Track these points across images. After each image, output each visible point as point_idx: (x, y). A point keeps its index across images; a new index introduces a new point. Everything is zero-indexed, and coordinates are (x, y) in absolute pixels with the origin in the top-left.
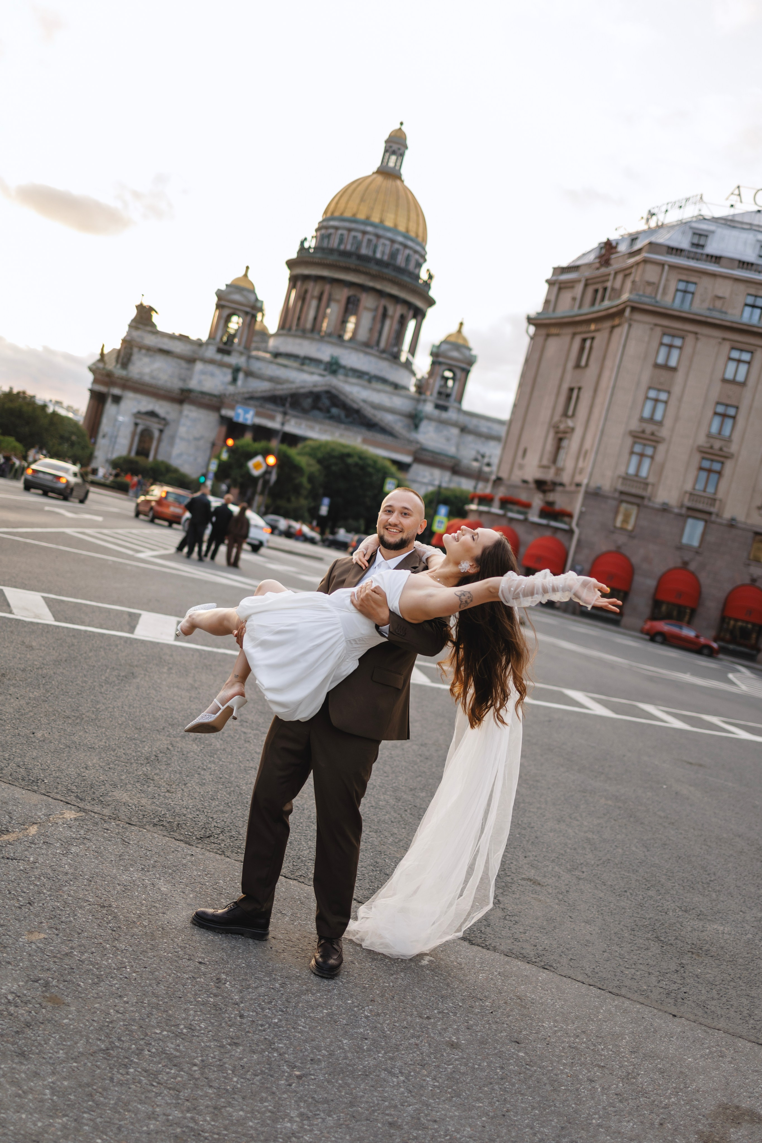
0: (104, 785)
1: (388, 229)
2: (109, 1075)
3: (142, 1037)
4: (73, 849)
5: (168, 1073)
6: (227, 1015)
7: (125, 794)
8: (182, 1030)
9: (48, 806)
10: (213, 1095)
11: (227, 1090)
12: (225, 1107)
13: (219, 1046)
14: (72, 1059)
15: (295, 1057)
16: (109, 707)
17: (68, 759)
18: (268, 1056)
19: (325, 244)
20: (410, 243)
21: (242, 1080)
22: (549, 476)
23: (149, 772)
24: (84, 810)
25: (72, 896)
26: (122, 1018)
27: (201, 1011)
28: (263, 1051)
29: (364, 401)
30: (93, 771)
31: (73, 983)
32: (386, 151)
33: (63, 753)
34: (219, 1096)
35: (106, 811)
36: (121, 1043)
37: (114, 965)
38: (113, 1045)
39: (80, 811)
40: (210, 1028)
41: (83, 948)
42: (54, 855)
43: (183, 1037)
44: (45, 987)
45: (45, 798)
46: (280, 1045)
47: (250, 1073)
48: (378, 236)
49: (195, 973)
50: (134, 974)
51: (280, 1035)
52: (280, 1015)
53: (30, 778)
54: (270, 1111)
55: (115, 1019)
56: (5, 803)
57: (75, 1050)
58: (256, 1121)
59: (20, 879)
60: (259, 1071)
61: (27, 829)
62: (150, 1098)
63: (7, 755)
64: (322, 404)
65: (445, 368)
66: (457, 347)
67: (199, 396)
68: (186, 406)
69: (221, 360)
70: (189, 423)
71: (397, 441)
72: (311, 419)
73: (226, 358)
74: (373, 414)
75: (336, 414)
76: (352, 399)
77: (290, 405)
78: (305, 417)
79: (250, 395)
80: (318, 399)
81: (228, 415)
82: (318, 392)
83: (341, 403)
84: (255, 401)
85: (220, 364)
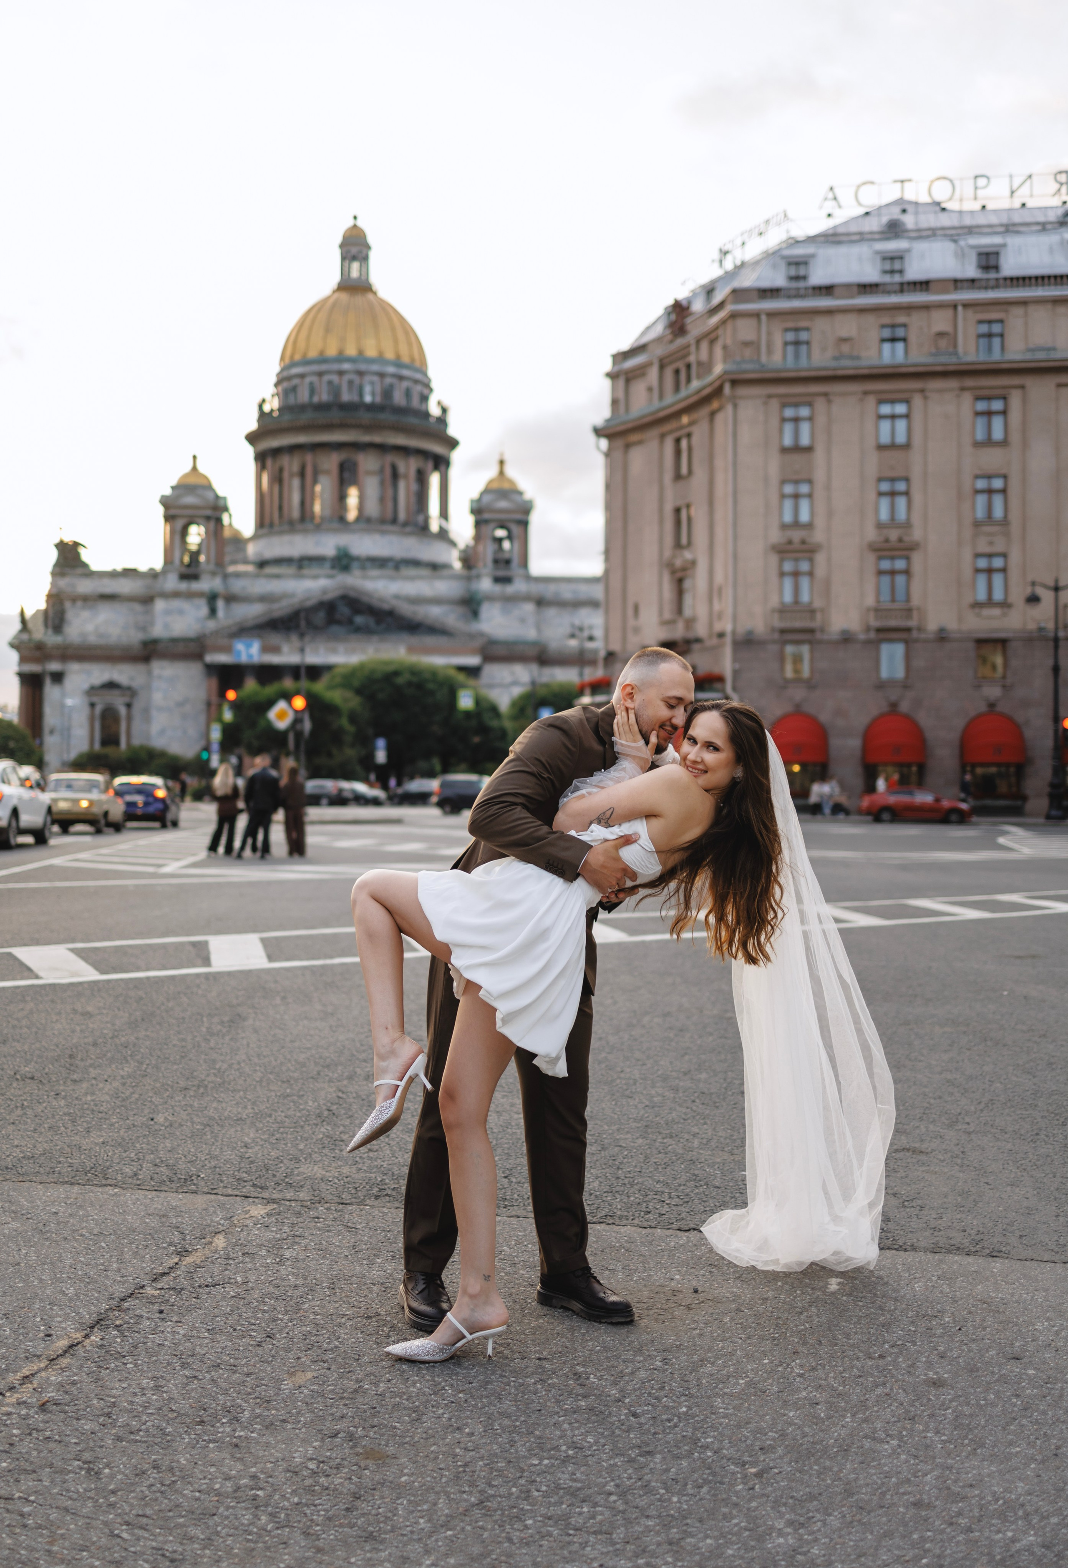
0: (282, 1162)
1: (371, 361)
2: (504, 1535)
3: (518, 1475)
4: (287, 1254)
5: (580, 1514)
6: (615, 1418)
7: (316, 1168)
8: (565, 1452)
9: (222, 1206)
10: (658, 1528)
11: (672, 1516)
12: (683, 1538)
13: (628, 1461)
14: (442, 1526)
15: (738, 1451)
16: (233, 1064)
17: (217, 1141)
18: (700, 1458)
19: (292, 400)
20: (406, 372)
21: (685, 1498)
22: (678, 632)
23: (331, 1133)
24: (274, 1201)
25: (320, 1314)
26: (477, 1455)
27: (577, 1422)
28: (690, 1453)
29: (397, 597)
30: (257, 1148)
31: (386, 1426)
32: (343, 259)
33: (205, 1134)
34: (667, 1527)
35: (303, 1195)
36: (495, 1489)
37: (427, 1390)
38: (486, 1495)
39: (268, 1202)
40: (602, 1441)
41: (372, 1377)
42: (267, 1266)
43: (574, 1461)
44: (351, 1441)
45: (213, 1197)
46: (709, 1440)
47: (689, 1486)
48: (361, 374)
49: (540, 1374)
50: (460, 1395)
51: (702, 1427)
52: (685, 1401)
53: (180, 1176)
54: (746, 1529)
55: (468, 1460)
56: (164, 1216)
57: (439, 1514)
58: (735, 1547)
59: (238, 1309)
60: (700, 1481)
61: (211, 1243)
62: (576, 1552)
63: (132, 1155)
64: (339, 615)
65: (494, 526)
66: (503, 495)
67: (170, 646)
68: (155, 663)
69: (189, 589)
70: (164, 685)
71: (454, 639)
72: (331, 638)
73: (194, 585)
74: (413, 611)
75: (363, 624)
76: (379, 598)
77: (296, 627)
78: (322, 638)
79: (239, 627)
80: (332, 609)
81: (216, 662)
82: (330, 601)
83: (365, 607)
84: (247, 632)
85: (188, 595)
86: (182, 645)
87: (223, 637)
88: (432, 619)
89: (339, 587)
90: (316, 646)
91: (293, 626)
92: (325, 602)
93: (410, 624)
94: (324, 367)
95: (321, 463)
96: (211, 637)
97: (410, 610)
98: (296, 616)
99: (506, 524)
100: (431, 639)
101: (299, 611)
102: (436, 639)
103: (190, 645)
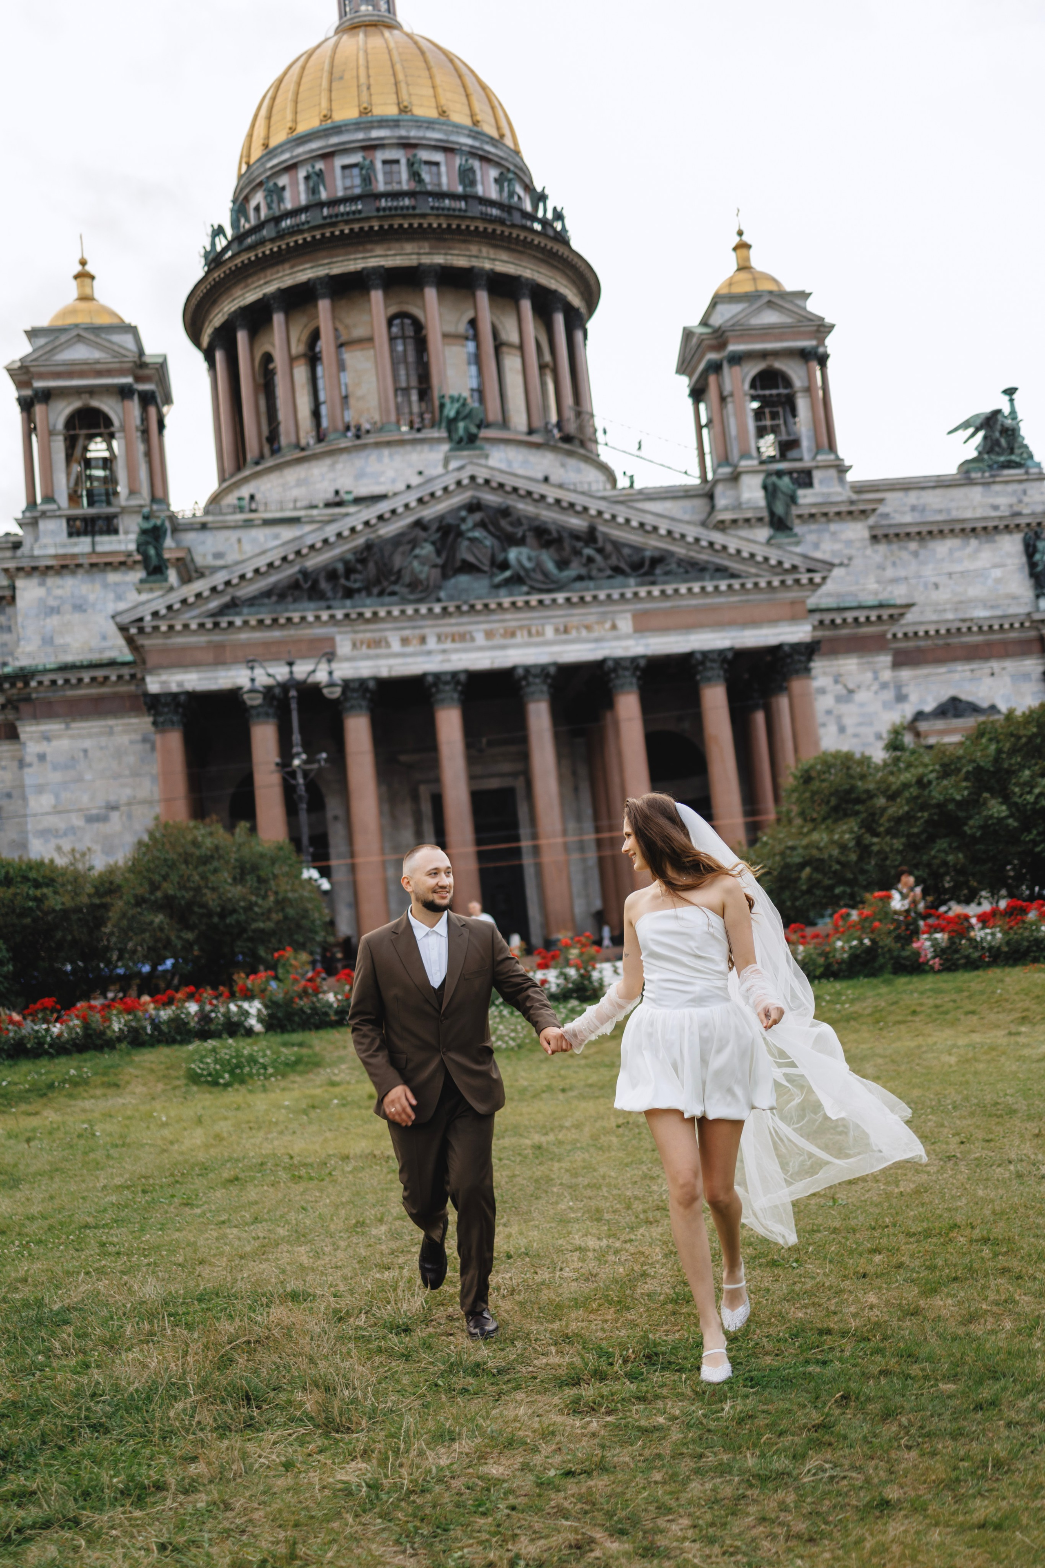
64: (469, 550)
65: (753, 369)
66: (765, 299)
67: (60, 682)
68: (28, 729)
69: (94, 551)
70: (55, 777)
71: (743, 585)
72: (451, 609)
73: (107, 544)
74: (642, 525)
75: (528, 565)
76: (558, 501)
77: (367, 589)
78: (430, 610)
79: (226, 599)
80: (452, 536)
81: (174, 688)
82: (441, 518)
83: (525, 527)
84: (245, 610)
85: (93, 565)
86: (87, 680)
87: (186, 626)
88: (690, 539)
89: (459, 483)
90: (417, 632)
91: (357, 585)
92: (430, 521)
93: (636, 558)
94: (334, 140)
95: (347, 327)
96: (156, 628)
97: (634, 524)
98: (363, 561)
99: (778, 365)
100: (690, 590)
101: (369, 546)
102: (703, 589)
103: (106, 678)
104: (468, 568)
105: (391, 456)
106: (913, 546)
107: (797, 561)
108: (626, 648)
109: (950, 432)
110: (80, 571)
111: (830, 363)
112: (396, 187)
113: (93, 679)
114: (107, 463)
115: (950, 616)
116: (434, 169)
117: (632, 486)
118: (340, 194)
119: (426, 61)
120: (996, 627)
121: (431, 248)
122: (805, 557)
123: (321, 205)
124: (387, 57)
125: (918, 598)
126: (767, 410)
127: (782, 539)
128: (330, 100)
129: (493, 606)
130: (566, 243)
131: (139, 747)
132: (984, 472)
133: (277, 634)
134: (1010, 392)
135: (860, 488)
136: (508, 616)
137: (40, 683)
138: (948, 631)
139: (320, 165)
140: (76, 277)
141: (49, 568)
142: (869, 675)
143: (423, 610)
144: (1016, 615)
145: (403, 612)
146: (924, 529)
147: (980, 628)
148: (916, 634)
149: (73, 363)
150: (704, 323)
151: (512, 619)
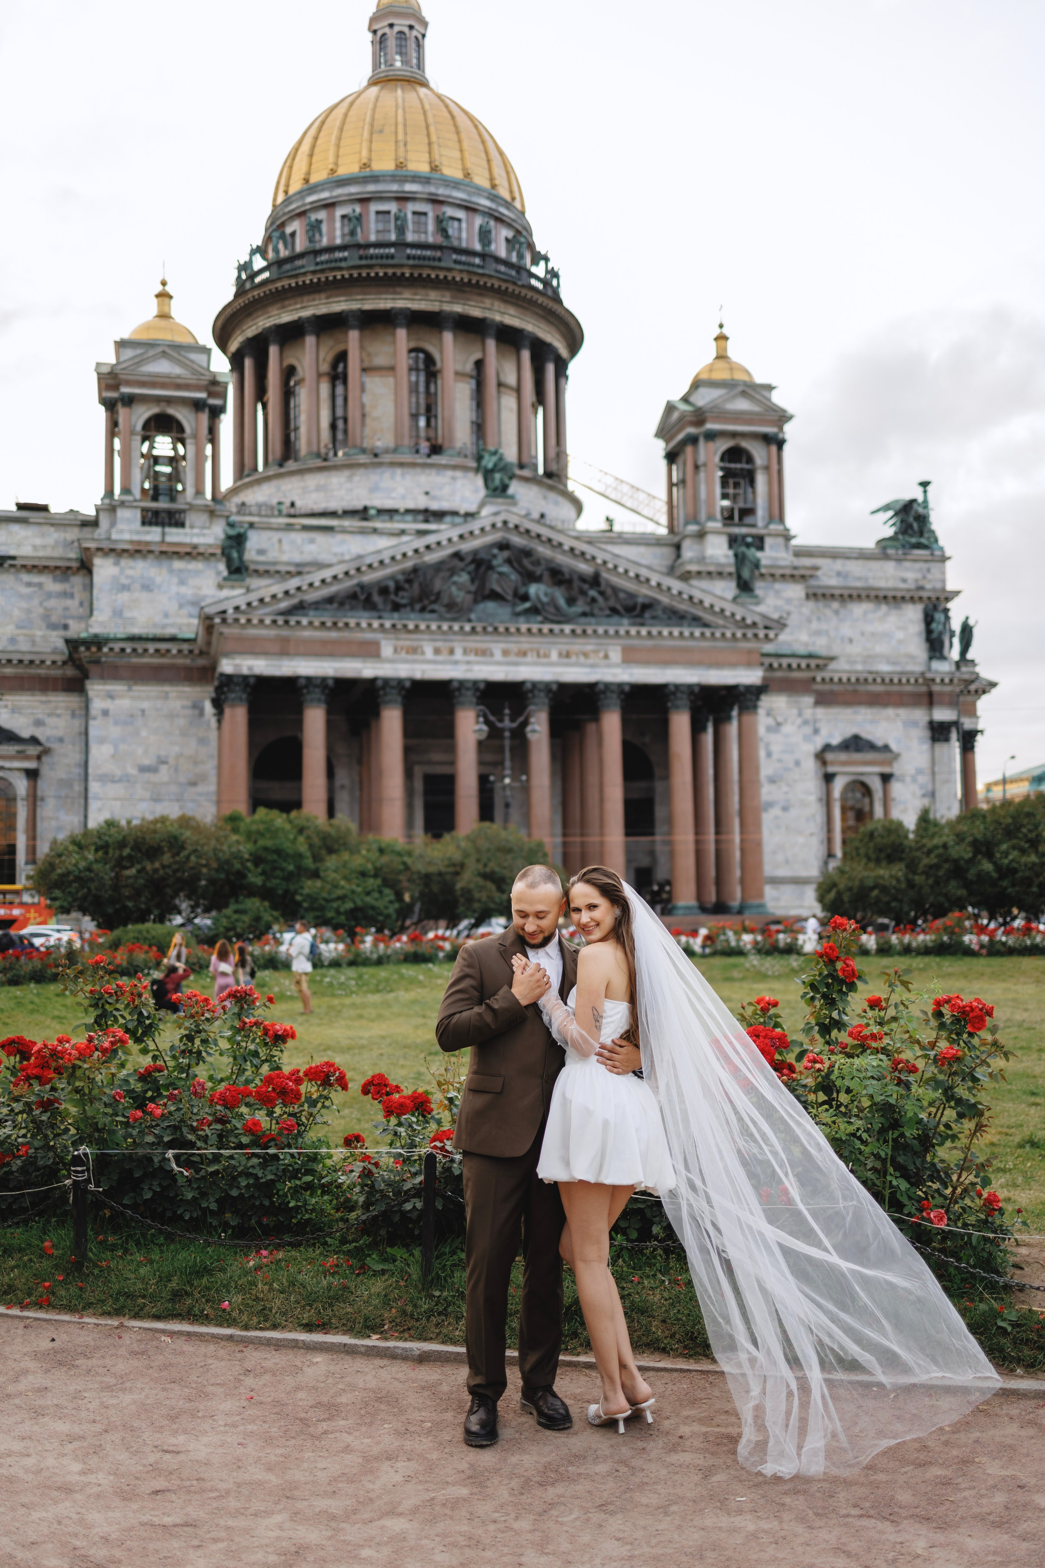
64: (498, 582)
65: (723, 445)
66: (740, 389)
67: (128, 650)
68: (96, 687)
69: (163, 542)
70: (115, 731)
71: (713, 634)
72: (479, 629)
73: (175, 535)
74: (637, 576)
75: (545, 599)
76: (572, 549)
77: (411, 604)
78: (462, 628)
79: (295, 601)
80: (483, 569)
81: (245, 671)
82: (475, 552)
83: (543, 567)
84: (312, 613)
85: (162, 553)
86: (151, 651)
87: (261, 621)
88: (675, 592)
89: (494, 526)
90: (448, 644)
91: (404, 601)
92: (468, 553)
93: (630, 603)
94: (371, 188)
95: (369, 355)
96: (237, 620)
97: (632, 574)
98: (409, 581)
99: (745, 444)
100: (671, 633)
101: (415, 570)
102: (681, 634)
103: (168, 651)
104: (495, 596)
105: (403, 475)
106: (835, 605)
107: (757, 619)
108: (614, 675)
109: (873, 512)
110: (151, 556)
111: (786, 448)
112: (422, 238)
113: (157, 651)
114: (172, 461)
115: (859, 667)
116: (456, 224)
117: (611, 530)
118: (373, 238)
119: (456, 126)
120: (896, 680)
121: (452, 297)
122: (764, 616)
123: (359, 246)
124: (422, 117)
125: (835, 651)
126: (731, 481)
127: (745, 598)
128: (370, 150)
129: (512, 630)
130: (559, 302)
131: (189, 712)
132: (897, 549)
133: (334, 634)
134: (925, 484)
135: (800, 553)
136: (523, 639)
137: (111, 649)
138: (858, 680)
139: (358, 209)
140: (157, 296)
141: (124, 551)
142: (795, 711)
143: (456, 627)
144: (912, 673)
145: (439, 627)
146: (846, 593)
147: (883, 680)
148: (831, 680)
149: (157, 375)
150: (685, 399)
151: (525, 642)
